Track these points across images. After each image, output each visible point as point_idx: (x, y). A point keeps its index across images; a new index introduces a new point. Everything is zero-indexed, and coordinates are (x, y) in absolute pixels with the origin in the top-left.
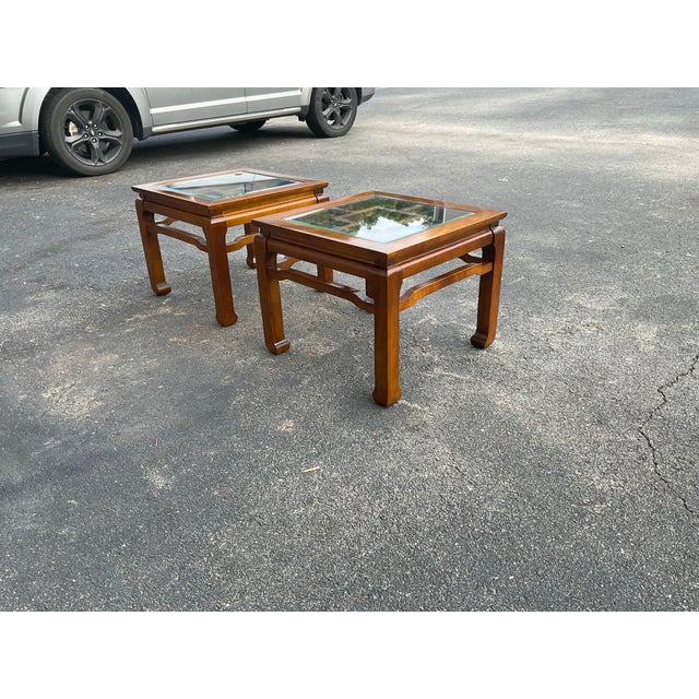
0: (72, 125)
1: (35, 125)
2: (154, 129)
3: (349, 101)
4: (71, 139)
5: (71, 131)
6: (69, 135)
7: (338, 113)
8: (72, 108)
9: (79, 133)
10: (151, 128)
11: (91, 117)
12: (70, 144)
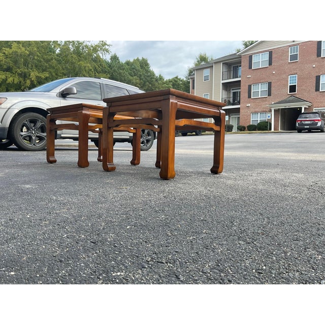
0: (25, 128)
1: (7, 125)
2: (62, 135)
3: (150, 137)
4: (22, 134)
5: (23, 130)
6: (22, 131)
7: (145, 141)
8: (27, 121)
9: (27, 131)
10: (61, 134)
11: (34, 126)
12: (22, 135)
